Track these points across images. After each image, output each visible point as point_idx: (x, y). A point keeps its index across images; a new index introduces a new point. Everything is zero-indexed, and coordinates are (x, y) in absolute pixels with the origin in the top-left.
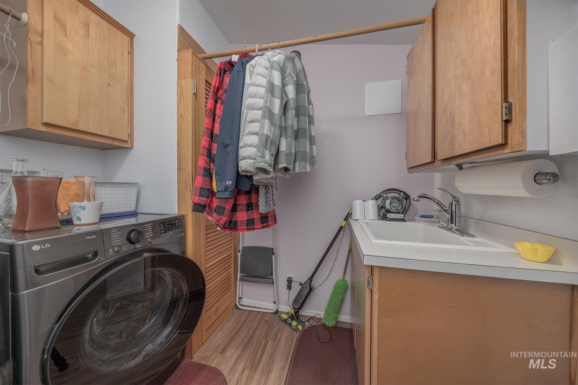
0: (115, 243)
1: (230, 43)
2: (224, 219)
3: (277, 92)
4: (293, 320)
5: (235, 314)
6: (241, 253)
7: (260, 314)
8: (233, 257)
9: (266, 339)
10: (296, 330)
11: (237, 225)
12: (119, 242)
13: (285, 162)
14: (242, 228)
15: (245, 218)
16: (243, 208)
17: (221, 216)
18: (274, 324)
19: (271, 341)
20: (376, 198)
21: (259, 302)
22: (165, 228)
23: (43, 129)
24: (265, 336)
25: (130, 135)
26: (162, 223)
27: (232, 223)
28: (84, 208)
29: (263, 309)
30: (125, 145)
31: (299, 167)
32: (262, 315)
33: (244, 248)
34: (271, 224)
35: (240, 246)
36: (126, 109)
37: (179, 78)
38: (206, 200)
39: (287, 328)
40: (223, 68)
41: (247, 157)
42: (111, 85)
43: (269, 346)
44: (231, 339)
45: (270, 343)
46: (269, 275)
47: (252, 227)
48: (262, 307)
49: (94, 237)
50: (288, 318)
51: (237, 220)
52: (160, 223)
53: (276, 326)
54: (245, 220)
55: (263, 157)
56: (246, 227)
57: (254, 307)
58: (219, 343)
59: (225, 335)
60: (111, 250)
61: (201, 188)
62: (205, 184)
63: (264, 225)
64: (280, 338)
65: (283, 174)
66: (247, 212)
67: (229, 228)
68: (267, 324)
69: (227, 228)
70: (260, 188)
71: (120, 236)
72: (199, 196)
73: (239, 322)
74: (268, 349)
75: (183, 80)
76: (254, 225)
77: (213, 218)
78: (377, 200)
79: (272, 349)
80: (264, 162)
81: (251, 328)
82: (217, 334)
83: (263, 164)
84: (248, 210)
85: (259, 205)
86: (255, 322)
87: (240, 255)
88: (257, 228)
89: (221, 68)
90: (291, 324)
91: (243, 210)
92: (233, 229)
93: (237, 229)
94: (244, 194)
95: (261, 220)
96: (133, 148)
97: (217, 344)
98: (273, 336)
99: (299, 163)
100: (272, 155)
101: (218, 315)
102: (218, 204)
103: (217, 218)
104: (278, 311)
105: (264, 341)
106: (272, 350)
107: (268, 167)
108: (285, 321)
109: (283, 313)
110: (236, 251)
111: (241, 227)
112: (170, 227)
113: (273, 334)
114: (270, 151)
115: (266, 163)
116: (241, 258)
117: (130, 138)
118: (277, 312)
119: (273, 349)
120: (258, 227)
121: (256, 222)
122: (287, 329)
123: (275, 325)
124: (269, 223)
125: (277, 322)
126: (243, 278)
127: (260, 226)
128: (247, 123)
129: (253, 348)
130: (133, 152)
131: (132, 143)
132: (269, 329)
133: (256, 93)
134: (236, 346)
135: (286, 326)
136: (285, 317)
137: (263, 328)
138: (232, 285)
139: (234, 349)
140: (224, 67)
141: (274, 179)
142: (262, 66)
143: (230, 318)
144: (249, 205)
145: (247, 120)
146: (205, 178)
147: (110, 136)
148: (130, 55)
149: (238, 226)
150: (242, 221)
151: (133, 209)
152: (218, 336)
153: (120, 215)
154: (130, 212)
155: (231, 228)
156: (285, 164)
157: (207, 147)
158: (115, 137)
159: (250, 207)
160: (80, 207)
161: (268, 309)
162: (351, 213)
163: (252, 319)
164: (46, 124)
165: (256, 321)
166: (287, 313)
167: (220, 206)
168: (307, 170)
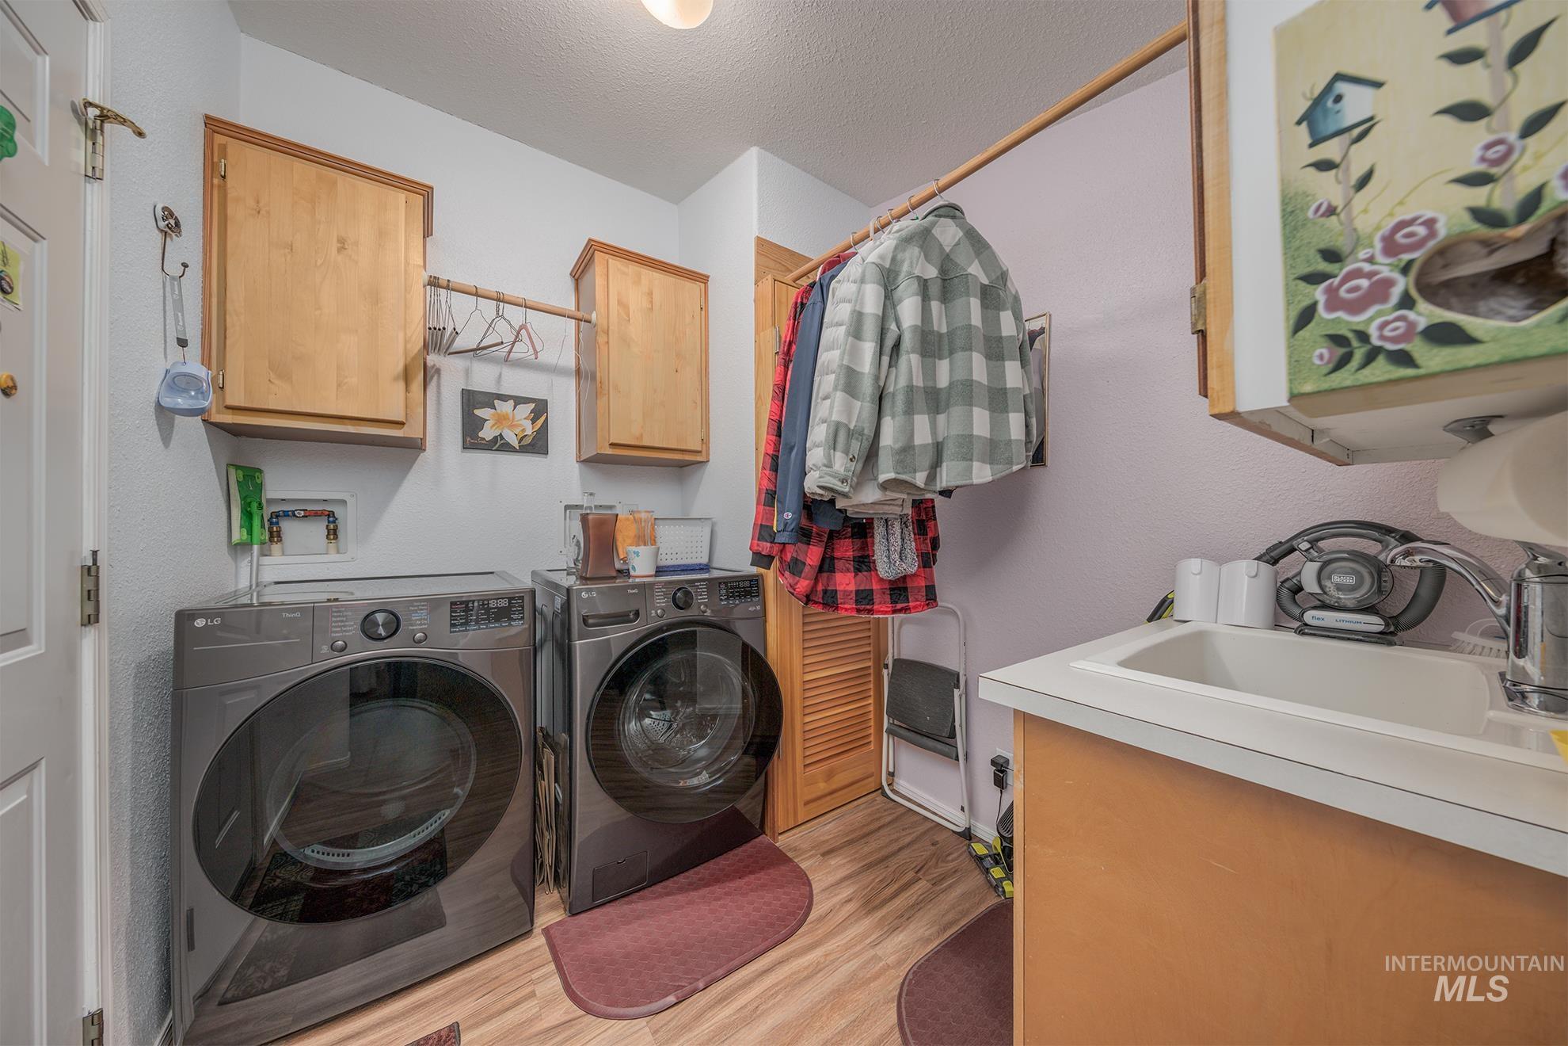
0: (658, 603)
1: (871, 207)
2: (803, 585)
3: (870, 329)
4: (997, 863)
5: (875, 803)
6: (890, 672)
7: (929, 825)
8: (872, 675)
9: (917, 873)
10: (996, 888)
11: (837, 599)
12: (663, 602)
13: (892, 469)
14: (846, 606)
15: (852, 588)
16: (847, 565)
17: (798, 578)
18: (949, 855)
19: (927, 881)
20: (1274, 556)
21: (932, 799)
22: (727, 592)
23: (609, 451)
24: (920, 866)
25: (705, 441)
26: (724, 583)
27: (828, 594)
28: (637, 554)
29: (940, 817)
30: (699, 459)
31: (947, 475)
32: (931, 829)
33: (897, 662)
34: (915, 607)
35: (890, 655)
36: (699, 402)
37: (757, 333)
38: (771, 547)
39: (978, 877)
40: (799, 301)
41: (813, 468)
42: (679, 371)
43: (917, 888)
44: (851, 842)
45: (922, 885)
46: (944, 734)
47: (868, 607)
48: (940, 814)
49: (636, 591)
50: (986, 856)
51: (836, 590)
52: (720, 583)
53: (953, 861)
54: (851, 592)
55: (829, 465)
56: (854, 606)
57: (920, 806)
58: (827, 838)
59: (841, 830)
60: (653, 612)
61: (761, 525)
62: (767, 519)
63: (899, 606)
64: (950, 886)
65: (908, 494)
66: (856, 575)
67: (823, 604)
68: (933, 848)
69: (820, 603)
70: (876, 523)
71: (665, 594)
72: (759, 540)
73: (878, 819)
74: (912, 892)
75: (762, 334)
76: (873, 604)
77: (785, 580)
78: (1274, 562)
79: (921, 895)
80: (830, 475)
81: (896, 840)
82: (830, 822)
83: (828, 478)
84: (858, 570)
85: (875, 560)
86: (910, 834)
87: (888, 675)
88: (879, 611)
89: (796, 303)
90: (987, 870)
91: (848, 570)
92: (829, 605)
93: (837, 608)
94: (849, 538)
95: (891, 594)
96: (708, 461)
97: (822, 839)
98: (935, 875)
99: (947, 466)
100: (851, 460)
101: (834, 786)
102: (795, 555)
103: (791, 581)
104: (970, 832)
105: (911, 875)
106: (921, 898)
107: (840, 484)
108: (979, 859)
109: (980, 840)
110: (880, 664)
111: (844, 603)
112: (737, 592)
113: (935, 873)
114: (846, 452)
115: (835, 477)
116: (890, 683)
117: (704, 446)
118: (968, 835)
119: (923, 896)
120: (882, 609)
121: (877, 598)
122: (976, 879)
123: (950, 858)
124: (911, 604)
125: (961, 854)
126: (894, 728)
127: (889, 607)
128: (819, 400)
129: (884, 875)
130: (709, 467)
131: (708, 454)
132: (934, 859)
133: (833, 342)
134: (853, 857)
135: (977, 871)
136: (980, 849)
137: (921, 852)
138: (872, 738)
139: (849, 859)
140: (802, 299)
141: (897, 505)
142: (851, 280)
143: (864, 806)
144: (862, 560)
145: (820, 395)
146: (768, 508)
147: (679, 447)
148: (703, 312)
149: (839, 601)
150: (847, 593)
151: (704, 560)
152: (828, 827)
153: (685, 568)
154: (700, 564)
155: (826, 604)
156: (891, 472)
157: (771, 452)
158: (684, 448)
159: (864, 562)
160: (634, 552)
161: (949, 821)
162: (1172, 602)
163: (906, 826)
164: (613, 445)
165: (914, 832)
166: (988, 846)
167: (797, 559)
168: (972, 479)
